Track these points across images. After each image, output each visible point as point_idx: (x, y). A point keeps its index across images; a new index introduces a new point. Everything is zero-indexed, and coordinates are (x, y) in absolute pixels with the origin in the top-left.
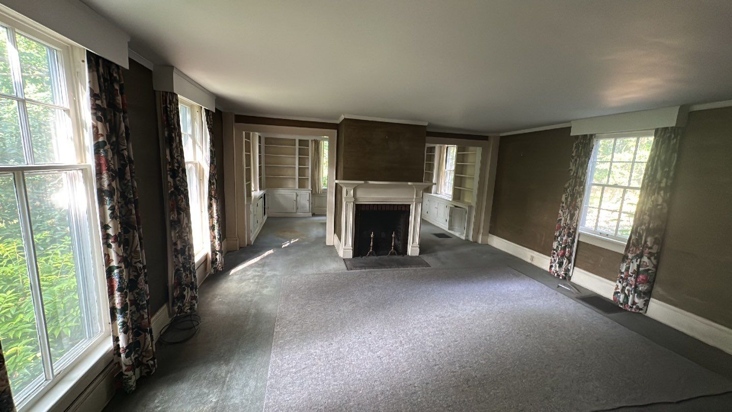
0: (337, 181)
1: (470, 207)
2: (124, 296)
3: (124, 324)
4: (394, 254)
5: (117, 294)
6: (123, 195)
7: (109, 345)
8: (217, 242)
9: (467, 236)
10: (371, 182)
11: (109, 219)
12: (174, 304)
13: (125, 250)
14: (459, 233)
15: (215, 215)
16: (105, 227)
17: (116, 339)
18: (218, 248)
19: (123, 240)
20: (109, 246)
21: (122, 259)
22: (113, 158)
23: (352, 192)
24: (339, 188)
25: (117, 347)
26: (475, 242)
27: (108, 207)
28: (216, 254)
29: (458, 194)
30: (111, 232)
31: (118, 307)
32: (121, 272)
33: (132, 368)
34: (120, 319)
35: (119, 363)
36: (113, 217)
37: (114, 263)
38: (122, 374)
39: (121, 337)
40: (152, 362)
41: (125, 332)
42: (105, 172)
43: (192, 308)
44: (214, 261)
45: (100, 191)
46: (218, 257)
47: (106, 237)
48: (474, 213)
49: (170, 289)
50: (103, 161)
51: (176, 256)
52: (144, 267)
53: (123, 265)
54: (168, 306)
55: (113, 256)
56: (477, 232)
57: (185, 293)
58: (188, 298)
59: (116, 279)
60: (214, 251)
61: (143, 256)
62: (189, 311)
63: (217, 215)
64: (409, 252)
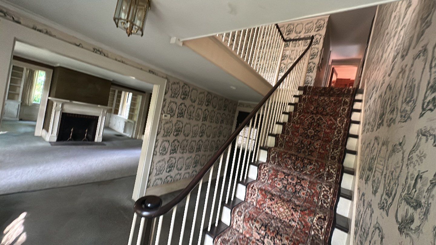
0: (50, 98)
1: (135, 122)
4: (86, 140)
9: (132, 135)
10: (74, 102)
14: (128, 135)
23: (60, 106)
24: (50, 102)
26: (136, 138)
29: (131, 116)
48: (136, 124)
56: (137, 134)
64: (96, 140)
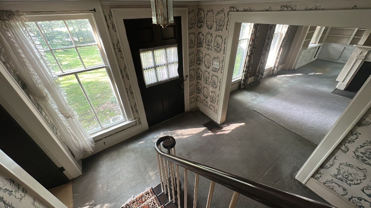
2: (246, 69)
3: (244, 75)
5: (245, 68)
6: (253, 46)
7: (241, 78)
8: (277, 64)
11: (249, 51)
12: (256, 77)
13: (249, 59)
15: (280, 54)
16: (248, 53)
17: (242, 77)
18: (276, 66)
19: (250, 56)
20: (247, 57)
21: (248, 61)
22: (254, 37)
25: (242, 79)
27: (249, 48)
28: (275, 68)
30: (248, 54)
31: (245, 71)
32: (247, 63)
33: (243, 84)
34: (244, 73)
35: (241, 82)
36: (250, 51)
37: (247, 61)
38: (241, 85)
39: (243, 77)
40: (246, 86)
41: (244, 76)
42: (251, 40)
43: (260, 80)
44: (274, 70)
45: (249, 45)
46: (275, 69)
47: (247, 55)
49: (256, 73)
50: (252, 38)
51: (261, 64)
52: (252, 64)
53: (248, 62)
54: (254, 77)
55: (247, 60)
57: (259, 75)
58: (259, 77)
59: (246, 64)
60: (275, 67)
61: (252, 62)
62: (259, 81)
63: (281, 54)
